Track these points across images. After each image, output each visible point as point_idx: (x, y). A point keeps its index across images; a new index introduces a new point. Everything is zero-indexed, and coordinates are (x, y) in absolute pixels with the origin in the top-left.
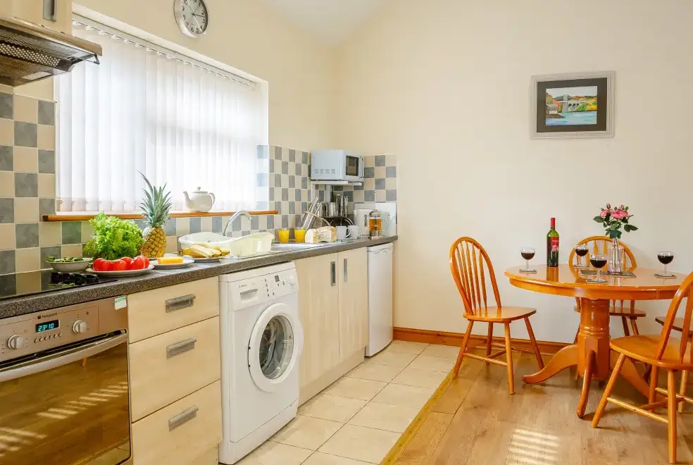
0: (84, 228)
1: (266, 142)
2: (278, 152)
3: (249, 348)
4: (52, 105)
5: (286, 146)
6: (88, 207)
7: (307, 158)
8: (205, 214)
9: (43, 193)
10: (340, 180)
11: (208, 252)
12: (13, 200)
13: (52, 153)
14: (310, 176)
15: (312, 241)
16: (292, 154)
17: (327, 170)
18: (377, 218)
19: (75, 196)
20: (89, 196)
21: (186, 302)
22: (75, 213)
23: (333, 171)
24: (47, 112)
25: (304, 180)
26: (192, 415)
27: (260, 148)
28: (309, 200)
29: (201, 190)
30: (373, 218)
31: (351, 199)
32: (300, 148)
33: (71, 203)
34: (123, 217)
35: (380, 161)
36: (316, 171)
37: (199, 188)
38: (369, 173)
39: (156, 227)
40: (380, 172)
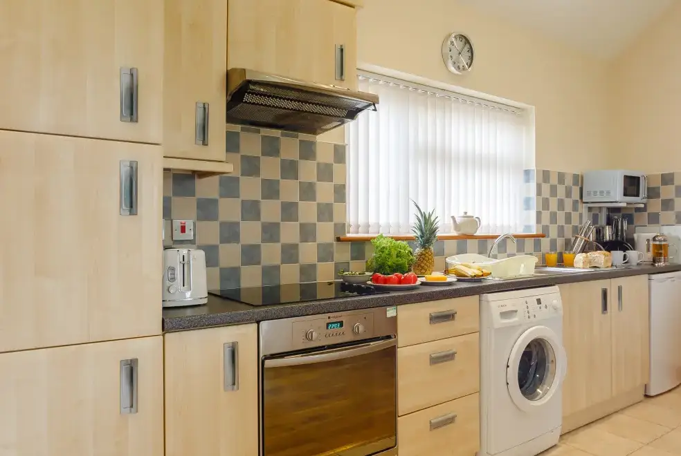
0: (367, 247)
1: (533, 167)
2: (546, 175)
3: (508, 366)
4: (343, 147)
5: (555, 168)
6: (371, 230)
7: (579, 180)
8: (472, 237)
9: (336, 219)
10: (616, 202)
11: (471, 272)
12: (315, 224)
13: (344, 186)
14: (581, 197)
15: (581, 265)
16: (561, 177)
17: (602, 192)
18: (663, 243)
19: (361, 221)
20: (372, 221)
21: (448, 317)
22: (361, 235)
23: (608, 193)
24: (340, 153)
25: (575, 202)
26: (451, 420)
27: (527, 172)
28: (581, 223)
29: (468, 214)
30: (658, 243)
31: (631, 222)
32: (571, 170)
33: (358, 226)
34: (397, 239)
35: (667, 179)
36: (589, 194)
37: (466, 213)
38: (653, 193)
39: (426, 249)
40: (667, 192)
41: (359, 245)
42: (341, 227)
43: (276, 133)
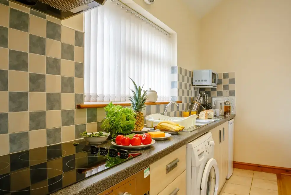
0: (99, 112)
1: (176, 65)
2: (181, 69)
5: (184, 68)
6: (98, 99)
7: (192, 74)
8: (154, 103)
9: (77, 90)
10: (209, 85)
13: (82, 65)
14: (192, 83)
16: (186, 71)
18: (229, 105)
19: (92, 92)
20: (99, 93)
22: (92, 103)
23: (206, 81)
25: (190, 85)
27: (173, 68)
29: (152, 90)
30: (226, 105)
31: (209, 95)
32: (189, 69)
33: (90, 97)
35: (225, 76)
36: (196, 81)
37: (150, 89)
38: (220, 82)
39: (139, 112)
40: (226, 81)
41: (92, 111)
42: (80, 97)
43: (26, 9)
